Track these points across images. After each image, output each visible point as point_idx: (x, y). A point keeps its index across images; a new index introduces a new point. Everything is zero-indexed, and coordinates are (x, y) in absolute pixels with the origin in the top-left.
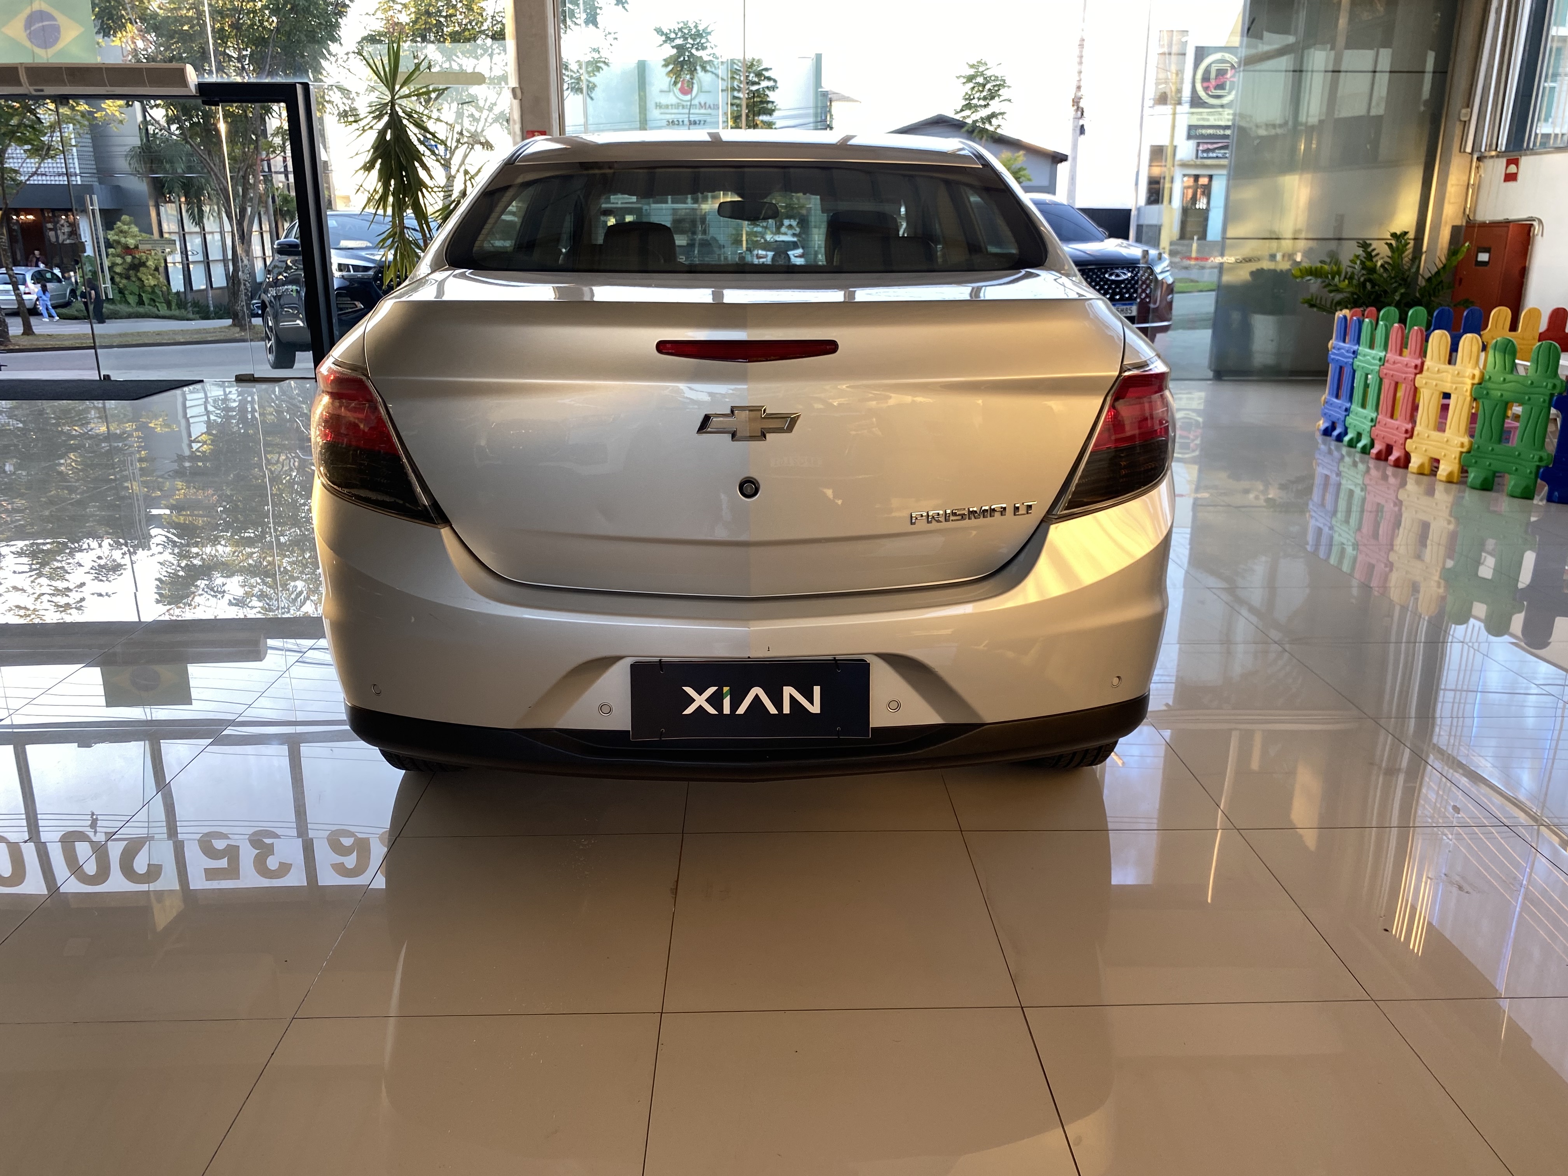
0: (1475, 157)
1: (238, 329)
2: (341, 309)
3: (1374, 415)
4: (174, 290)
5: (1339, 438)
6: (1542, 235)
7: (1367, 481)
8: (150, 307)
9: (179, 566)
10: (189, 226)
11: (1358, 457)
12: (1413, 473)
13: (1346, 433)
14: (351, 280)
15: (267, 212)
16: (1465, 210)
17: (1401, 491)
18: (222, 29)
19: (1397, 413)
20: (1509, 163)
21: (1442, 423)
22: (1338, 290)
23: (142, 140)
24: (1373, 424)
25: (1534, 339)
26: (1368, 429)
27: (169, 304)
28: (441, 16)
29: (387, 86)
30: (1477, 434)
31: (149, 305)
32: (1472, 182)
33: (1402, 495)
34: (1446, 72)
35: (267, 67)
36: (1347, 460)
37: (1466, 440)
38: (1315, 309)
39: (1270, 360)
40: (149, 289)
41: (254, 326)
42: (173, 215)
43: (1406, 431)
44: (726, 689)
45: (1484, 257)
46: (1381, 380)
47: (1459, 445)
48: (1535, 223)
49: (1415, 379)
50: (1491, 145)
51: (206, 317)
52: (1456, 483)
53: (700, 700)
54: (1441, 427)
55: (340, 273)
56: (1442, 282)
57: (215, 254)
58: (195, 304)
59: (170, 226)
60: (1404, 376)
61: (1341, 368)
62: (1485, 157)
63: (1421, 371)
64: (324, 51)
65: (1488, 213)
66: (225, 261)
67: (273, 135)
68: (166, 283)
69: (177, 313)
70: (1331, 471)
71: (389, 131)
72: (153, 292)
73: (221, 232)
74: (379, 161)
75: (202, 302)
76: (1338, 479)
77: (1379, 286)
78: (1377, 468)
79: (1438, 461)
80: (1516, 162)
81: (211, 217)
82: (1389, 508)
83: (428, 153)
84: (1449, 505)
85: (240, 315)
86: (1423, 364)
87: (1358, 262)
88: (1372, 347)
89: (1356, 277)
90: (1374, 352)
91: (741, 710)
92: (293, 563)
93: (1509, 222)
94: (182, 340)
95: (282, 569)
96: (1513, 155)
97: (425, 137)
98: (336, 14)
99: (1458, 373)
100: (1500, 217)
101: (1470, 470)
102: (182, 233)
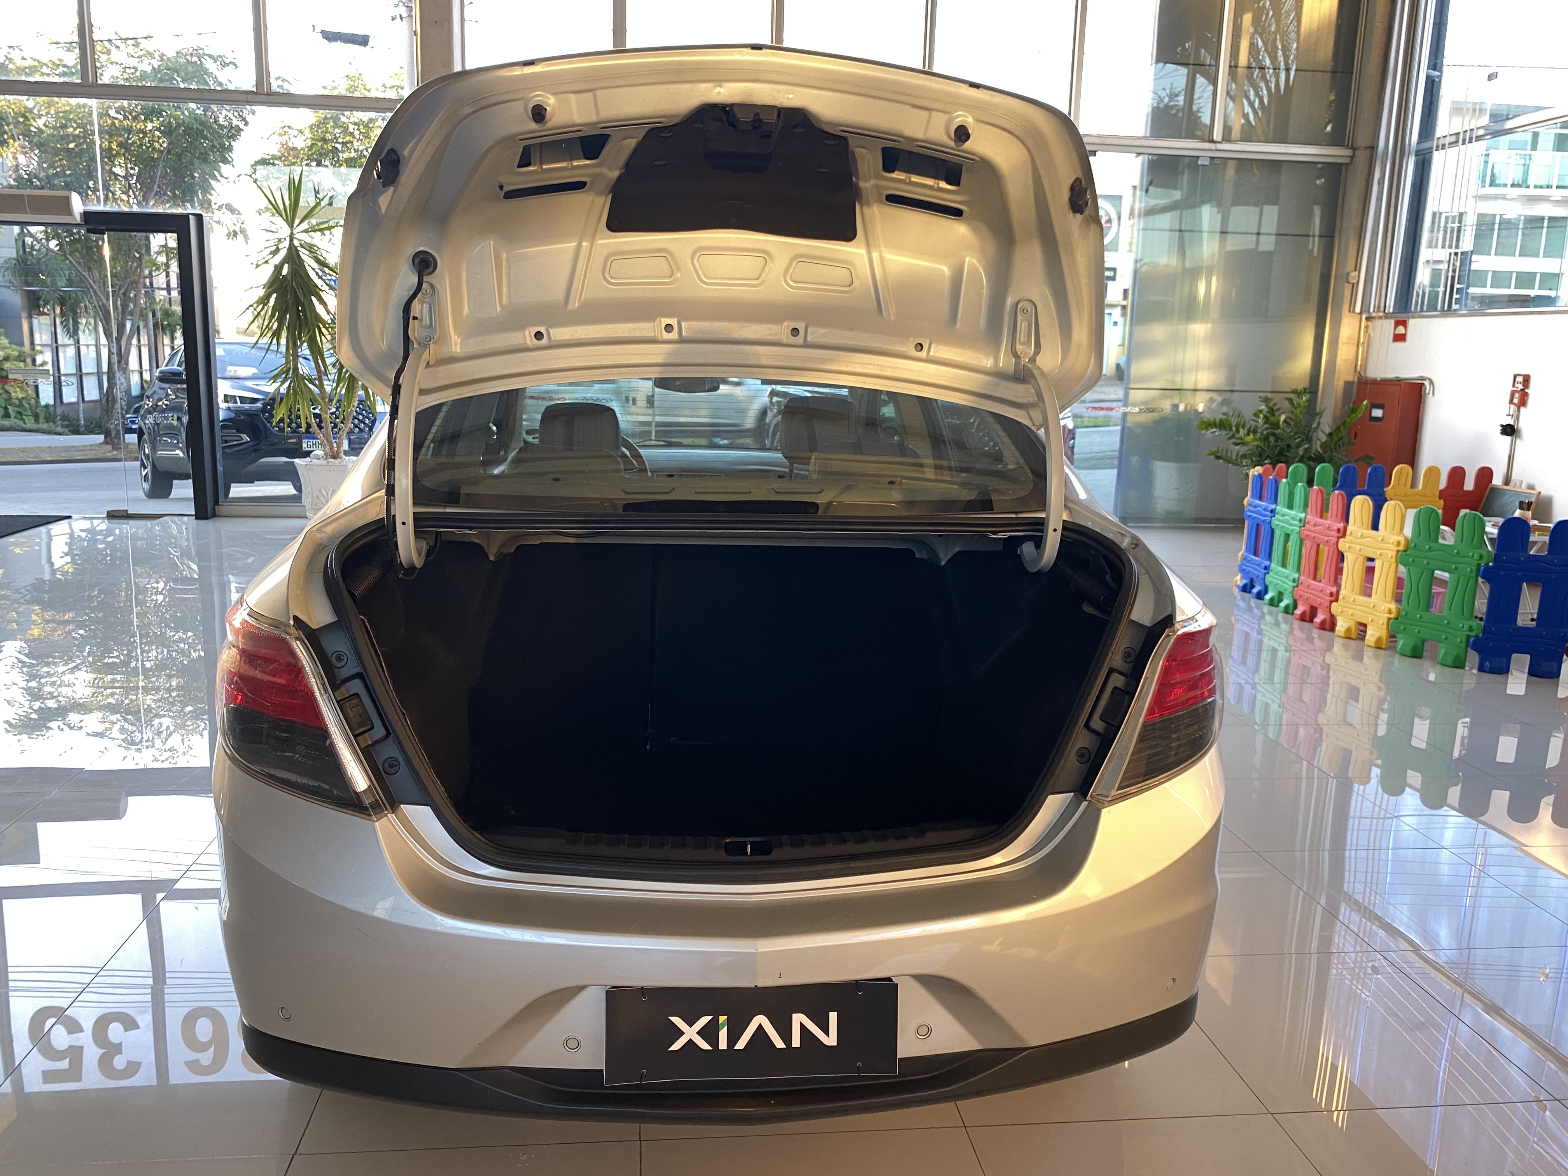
0: (1364, 317)
1: (109, 447)
2: (226, 442)
3: (1296, 576)
4: (43, 403)
5: (1260, 596)
6: (1433, 394)
7: (1291, 642)
8: (17, 421)
9: (31, 708)
10: (63, 339)
11: (1281, 616)
12: (1340, 637)
13: (1266, 592)
14: (238, 412)
15: (146, 326)
16: (1356, 366)
17: (1328, 653)
18: (110, 149)
19: (1320, 573)
20: (1398, 324)
21: (1366, 587)
22: (1244, 444)
23: (18, 252)
24: (1295, 584)
25: (1435, 496)
26: (1290, 589)
27: (36, 417)
28: (337, 142)
29: (287, 221)
30: (1404, 598)
31: (15, 417)
32: (1361, 341)
33: (1329, 658)
34: (1333, 237)
35: (155, 187)
36: (1268, 618)
37: (1393, 606)
38: (1221, 461)
39: (1173, 507)
40: (17, 402)
41: (128, 444)
42: (46, 325)
43: (1331, 595)
44: (722, 1019)
45: (1377, 413)
46: (1302, 541)
47: (1386, 611)
48: (1427, 383)
49: (1338, 542)
50: (1379, 307)
51: (76, 431)
52: (1385, 649)
53: (691, 1033)
54: (1367, 592)
55: (226, 405)
56: (1341, 438)
57: (89, 366)
58: (65, 418)
59: (42, 337)
60: (1326, 538)
61: (1258, 525)
62: (1374, 318)
63: (1344, 536)
64: (215, 172)
65: (1379, 371)
66: (99, 374)
67: (159, 253)
68: (35, 396)
69: (45, 426)
70: (1252, 628)
71: (286, 266)
72: (21, 405)
73: (96, 346)
74: (275, 295)
75: (72, 415)
76: (1259, 637)
77: (1282, 440)
78: (1301, 629)
79: (1365, 626)
80: (1404, 323)
81: (87, 331)
82: (1316, 671)
83: (325, 288)
84: (1379, 672)
85: (113, 434)
86: (1345, 529)
87: (1261, 416)
88: (1290, 507)
89: (1259, 430)
90: (1293, 512)
91: (740, 1045)
92: (159, 700)
93: (1400, 380)
94: (49, 459)
95: (146, 707)
96: (1401, 317)
97: (323, 272)
98: (230, 137)
99: (1383, 540)
100: (1391, 375)
101: (1398, 636)
102: (55, 345)
